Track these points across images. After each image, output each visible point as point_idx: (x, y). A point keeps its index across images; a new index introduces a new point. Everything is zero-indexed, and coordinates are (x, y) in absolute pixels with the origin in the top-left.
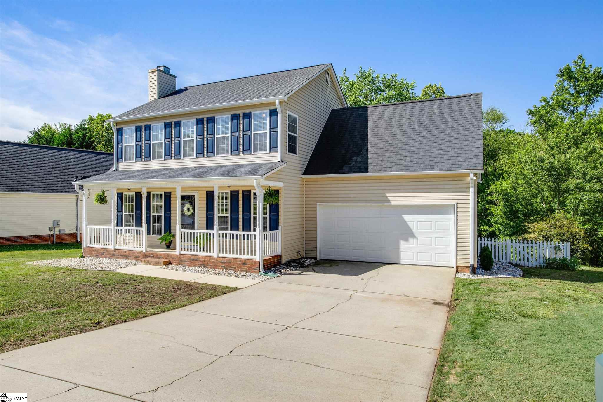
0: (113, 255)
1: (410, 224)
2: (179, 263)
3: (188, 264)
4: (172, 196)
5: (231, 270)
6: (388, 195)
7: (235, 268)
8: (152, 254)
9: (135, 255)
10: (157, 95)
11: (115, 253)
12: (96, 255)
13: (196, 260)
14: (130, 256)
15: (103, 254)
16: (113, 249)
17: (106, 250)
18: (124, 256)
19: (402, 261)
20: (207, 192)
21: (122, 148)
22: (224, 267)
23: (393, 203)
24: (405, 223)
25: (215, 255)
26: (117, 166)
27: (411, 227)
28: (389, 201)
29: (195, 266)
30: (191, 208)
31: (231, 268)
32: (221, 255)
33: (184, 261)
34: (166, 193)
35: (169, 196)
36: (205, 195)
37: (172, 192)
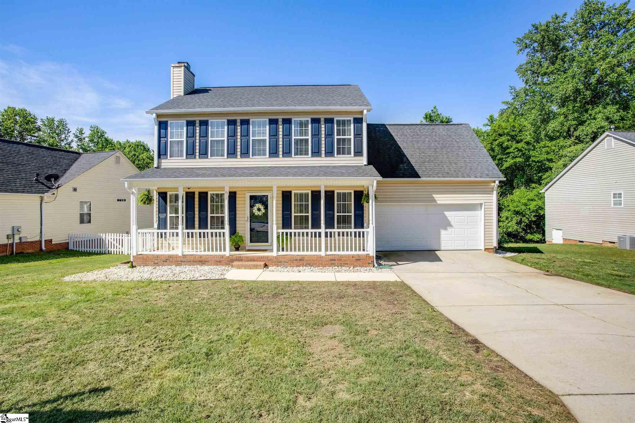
0: (181, 262)
1: (449, 218)
2: (277, 264)
3: (290, 264)
4: (237, 196)
5: (343, 266)
6: (434, 196)
7: (347, 264)
8: (240, 257)
9: (214, 260)
10: (182, 91)
11: (183, 259)
12: (154, 263)
13: (300, 260)
14: (208, 262)
15: (167, 262)
16: (180, 254)
17: (170, 256)
19: (442, 248)
20: (283, 192)
21: (166, 143)
22: (334, 264)
23: (439, 202)
24: (446, 217)
25: (323, 253)
26: (159, 163)
27: (451, 221)
28: (435, 201)
29: (297, 266)
30: (262, 207)
31: (343, 265)
32: (329, 253)
33: (284, 262)
34: (230, 192)
35: (233, 196)
36: (281, 195)
37: (237, 192)
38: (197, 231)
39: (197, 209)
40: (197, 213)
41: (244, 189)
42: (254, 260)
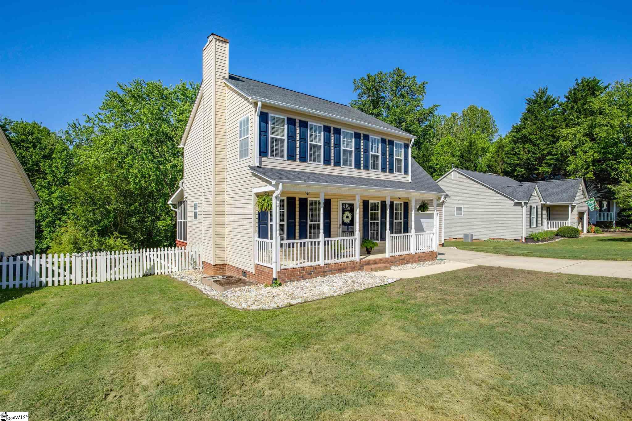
4: (332, 203)
10: (227, 72)
16: (322, 264)
18: (339, 270)
20: (363, 201)
21: (267, 139)
25: (413, 252)
26: (261, 161)
31: (424, 260)
32: (416, 251)
34: (325, 200)
35: (328, 203)
36: (362, 204)
37: (332, 200)
38: (297, 241)
39: (297, 217)
40: (297, 220)
41: (338, 197)
42: (376, 263)
